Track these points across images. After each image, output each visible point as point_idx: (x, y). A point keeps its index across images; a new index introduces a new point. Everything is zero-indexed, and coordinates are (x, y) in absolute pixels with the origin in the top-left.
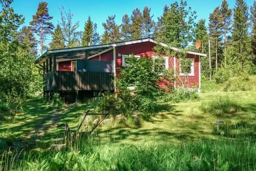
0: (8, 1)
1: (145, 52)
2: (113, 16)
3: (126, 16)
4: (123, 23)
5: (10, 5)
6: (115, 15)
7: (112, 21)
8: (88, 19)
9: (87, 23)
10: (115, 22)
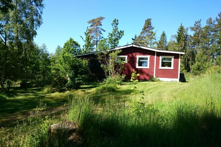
0: (116, 24)
1: (131, 53)
2: (200, 20)
3: (211, 19)
4: (207, 25)
5: (117, 26)
6: (201, 20)
7: (198, 24)
8: (181, 25)
9: (179, 28)
10: (201, 25)
